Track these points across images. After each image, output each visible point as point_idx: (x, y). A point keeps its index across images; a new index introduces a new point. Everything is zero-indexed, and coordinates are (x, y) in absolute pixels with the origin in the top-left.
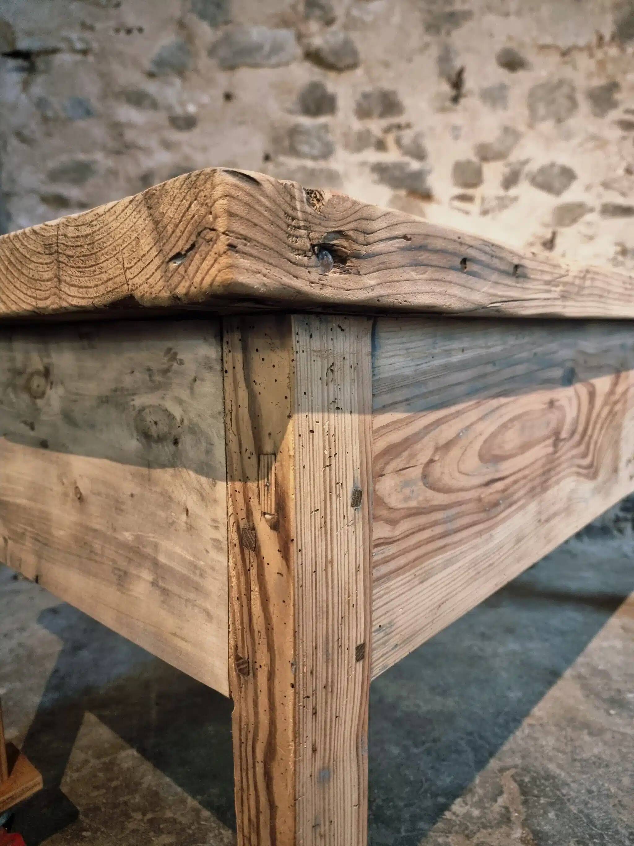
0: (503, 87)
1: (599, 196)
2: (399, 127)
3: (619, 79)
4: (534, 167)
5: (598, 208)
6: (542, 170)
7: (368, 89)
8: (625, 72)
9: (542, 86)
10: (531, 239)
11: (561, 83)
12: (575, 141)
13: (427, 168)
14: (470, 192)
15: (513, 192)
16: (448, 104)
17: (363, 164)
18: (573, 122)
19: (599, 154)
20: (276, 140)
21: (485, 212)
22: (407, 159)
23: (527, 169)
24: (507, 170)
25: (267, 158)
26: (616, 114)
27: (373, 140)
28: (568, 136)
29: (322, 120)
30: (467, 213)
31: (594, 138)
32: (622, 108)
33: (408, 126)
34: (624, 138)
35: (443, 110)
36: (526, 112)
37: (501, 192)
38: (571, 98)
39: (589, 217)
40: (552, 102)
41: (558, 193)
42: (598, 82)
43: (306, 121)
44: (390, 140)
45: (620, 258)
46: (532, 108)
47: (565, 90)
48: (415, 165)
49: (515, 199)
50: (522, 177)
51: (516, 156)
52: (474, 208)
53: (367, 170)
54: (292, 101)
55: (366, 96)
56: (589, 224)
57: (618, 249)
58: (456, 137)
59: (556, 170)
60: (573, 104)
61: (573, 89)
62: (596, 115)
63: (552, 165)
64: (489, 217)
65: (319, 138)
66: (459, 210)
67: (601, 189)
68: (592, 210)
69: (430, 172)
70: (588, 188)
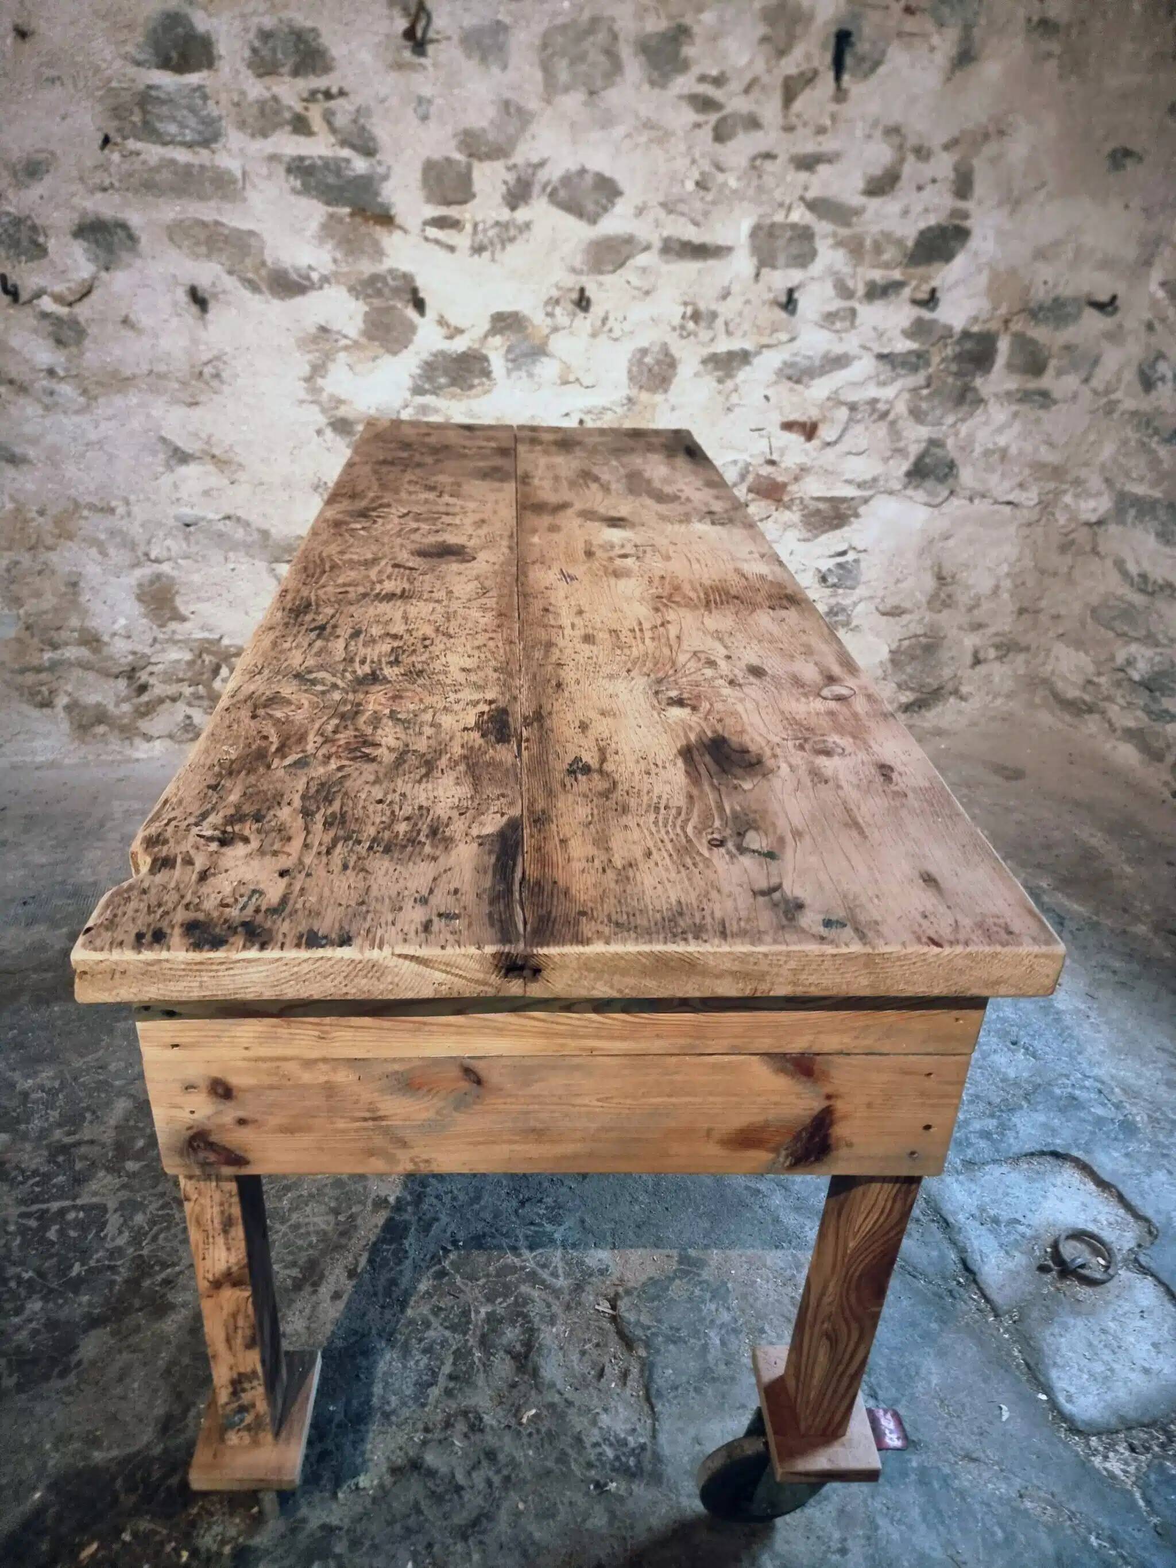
0: (499, 28)
1: (657, 224)
2: (328, 95)
3: (688, 20)
4: (553, 173)
5: (657, 244)
6: (567, 180)
7: (268, 22)
8: (700, 9)
9: (564, 28)
10: (555, 293)
11: (595, 21)
12: (619, 131)
13: (381, 170)
14: (453, 212)
15: (522, 214)
16: (407, 55)
17: (273, 158)
18: (614, 97)
19: (657, 151)
20: (117, 112)
21: (478, 249)
22: (346, 153)
23: (543, 175)
24: (511, 178)
25: (106, 141)
26: (684, 84)
27: (287, 115)
28: (606, 122)
29: (194, 78)
30: (452, 249)
31: (648, 125)
32: (696, 71)
33: (342, 93)
34: (698, 126)
35: (399, 66)
36: (539, 75)
37: (505, 215)
38: (611, 54)
39: (642, 259)
40: (582, 57)
41: (593, 220)
42: (656, 24)
43: (165, 80)
44: (315, 115)
45: (691, 325)
46: (547, 68)
47: (601, 37)
48: (360, 165)
49: (527, 225)
50: (536, 189)
51: (524, 153)
52: (462, 240)
53: (281, 170)
54: (135, 43)
55: (266, 36)
56: (644, 270)
57: (689, 310)
58: (425, 118)
59: (589, 180)
60: (616, 67)
61: (615, 37)
62: (653, 83)
63: (583, 171)
64: (486, 255)
65: (193, 110)
66: (437, 242)
67: (662, 214)
68: (647, 248)
69: (386, 177)
70: (640, 211)
